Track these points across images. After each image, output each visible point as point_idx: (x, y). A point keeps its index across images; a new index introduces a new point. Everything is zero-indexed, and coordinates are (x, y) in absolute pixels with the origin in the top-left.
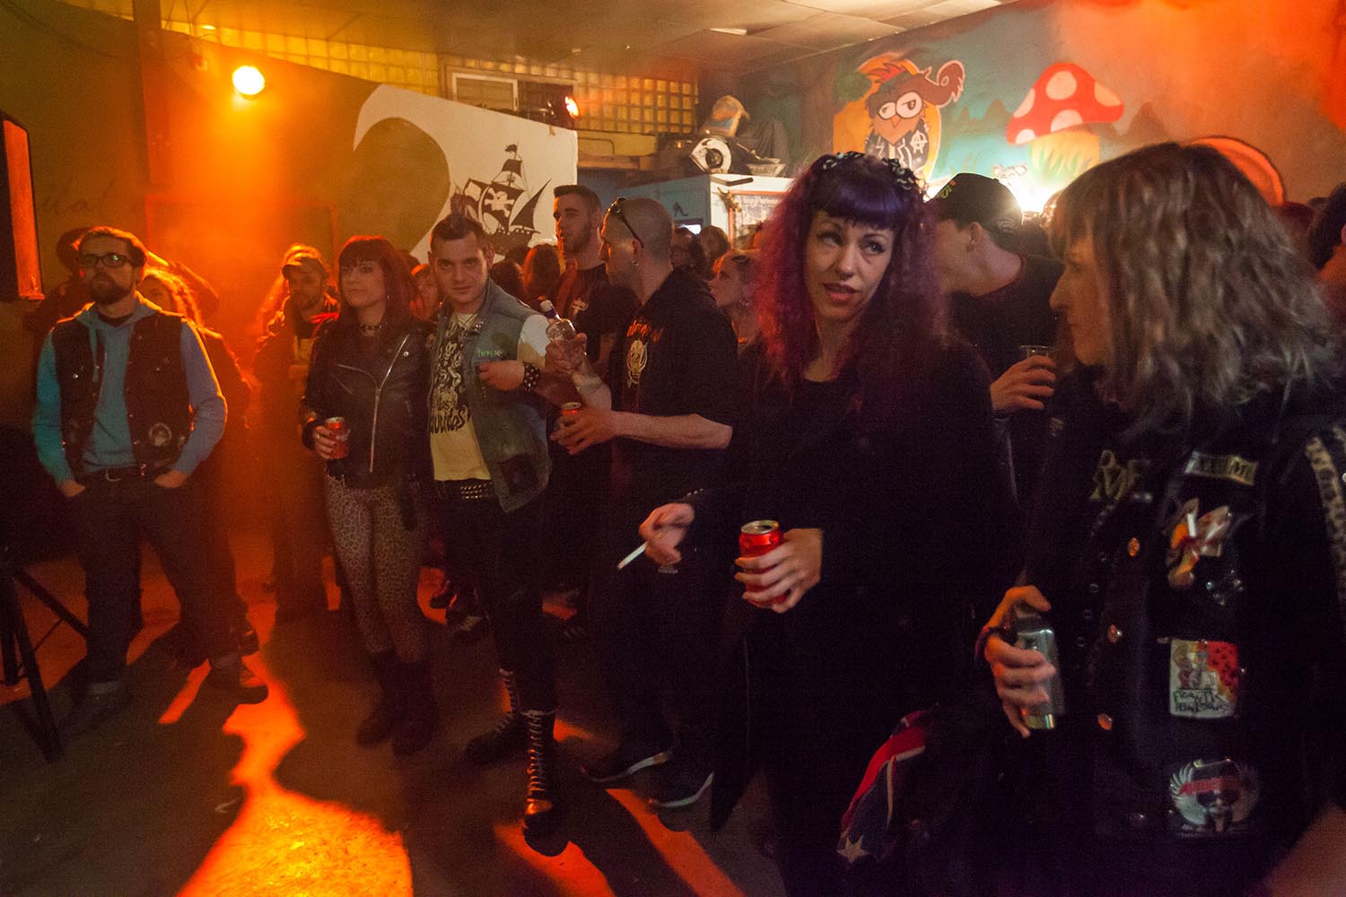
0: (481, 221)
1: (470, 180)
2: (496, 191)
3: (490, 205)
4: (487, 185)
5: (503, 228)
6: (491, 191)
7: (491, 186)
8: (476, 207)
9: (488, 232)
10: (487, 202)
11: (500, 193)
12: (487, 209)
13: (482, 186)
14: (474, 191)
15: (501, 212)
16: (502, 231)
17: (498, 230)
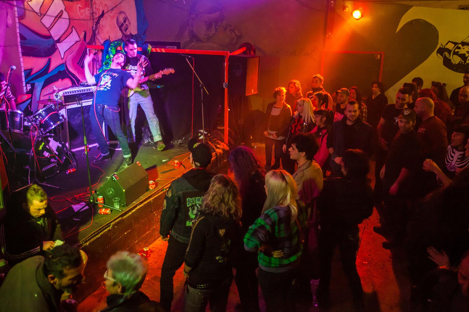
0: (451, 58)
1: (449, 41)
2: (463, 46)
3: (458, 52)
4: (458, 43)
5: (463, 61)
6: (460, 46)
7: (460, 43)
8: (450, 53)
9: (454, 63)
10: (457, 50)
11: (464, 47)
12: (456, 53)
13: (455, 44)
14: (450, 46)
15: (465, 55)
16: (462, 62)
17: (460, 62)
